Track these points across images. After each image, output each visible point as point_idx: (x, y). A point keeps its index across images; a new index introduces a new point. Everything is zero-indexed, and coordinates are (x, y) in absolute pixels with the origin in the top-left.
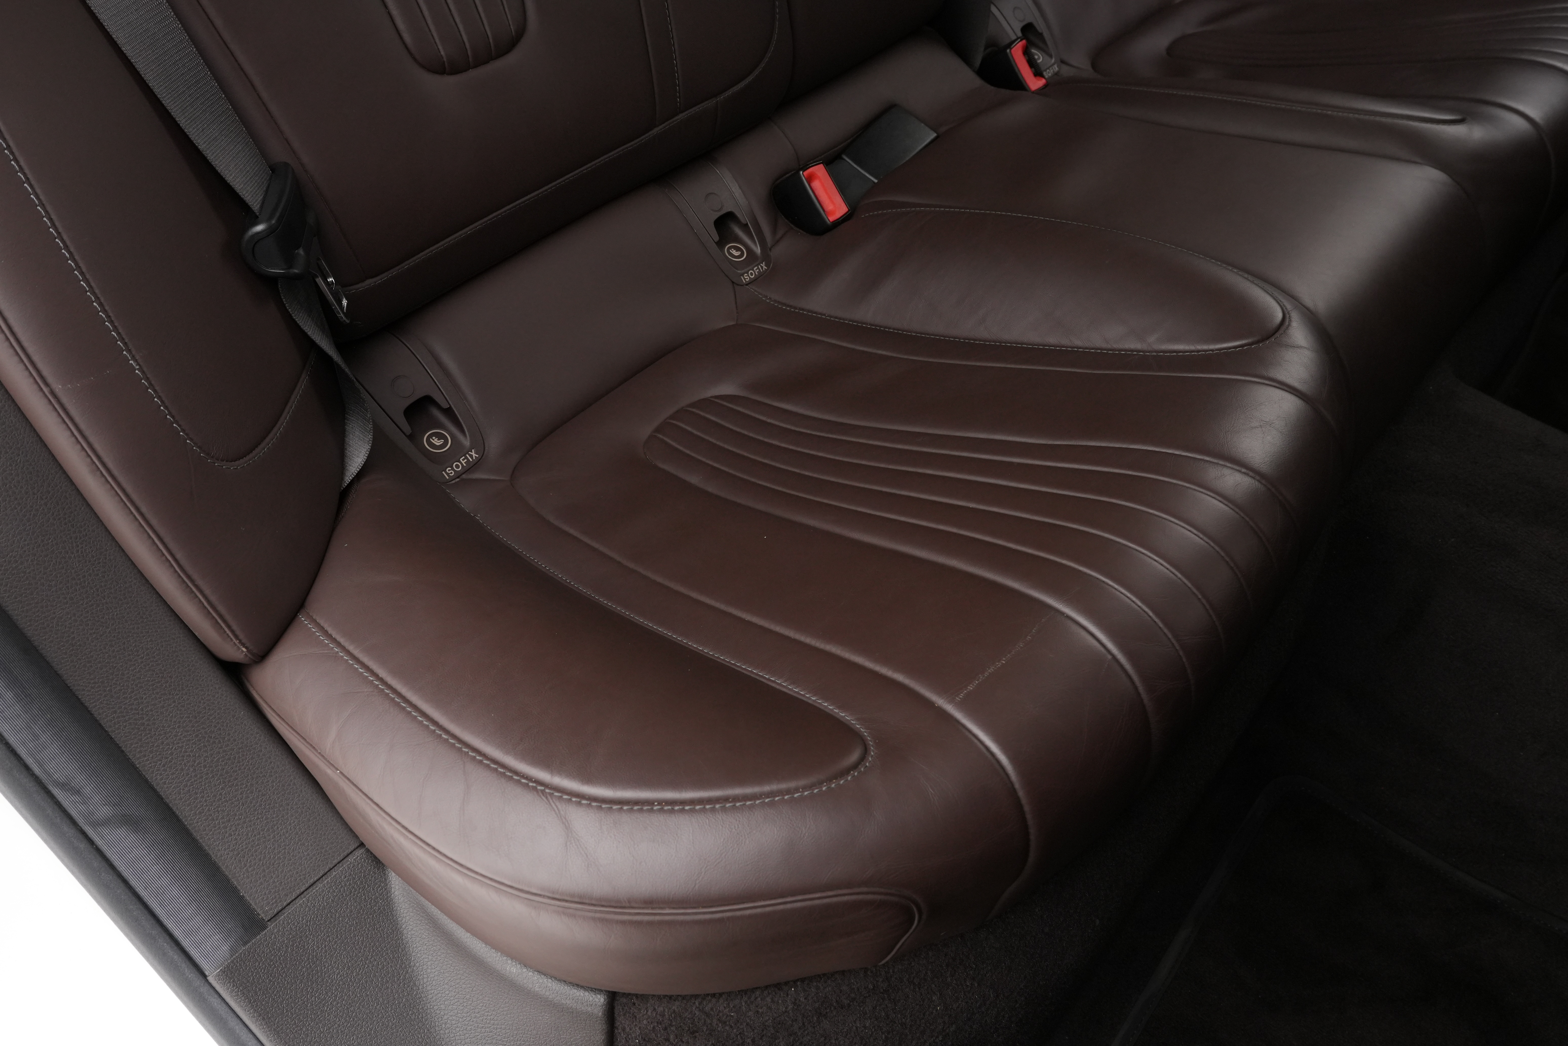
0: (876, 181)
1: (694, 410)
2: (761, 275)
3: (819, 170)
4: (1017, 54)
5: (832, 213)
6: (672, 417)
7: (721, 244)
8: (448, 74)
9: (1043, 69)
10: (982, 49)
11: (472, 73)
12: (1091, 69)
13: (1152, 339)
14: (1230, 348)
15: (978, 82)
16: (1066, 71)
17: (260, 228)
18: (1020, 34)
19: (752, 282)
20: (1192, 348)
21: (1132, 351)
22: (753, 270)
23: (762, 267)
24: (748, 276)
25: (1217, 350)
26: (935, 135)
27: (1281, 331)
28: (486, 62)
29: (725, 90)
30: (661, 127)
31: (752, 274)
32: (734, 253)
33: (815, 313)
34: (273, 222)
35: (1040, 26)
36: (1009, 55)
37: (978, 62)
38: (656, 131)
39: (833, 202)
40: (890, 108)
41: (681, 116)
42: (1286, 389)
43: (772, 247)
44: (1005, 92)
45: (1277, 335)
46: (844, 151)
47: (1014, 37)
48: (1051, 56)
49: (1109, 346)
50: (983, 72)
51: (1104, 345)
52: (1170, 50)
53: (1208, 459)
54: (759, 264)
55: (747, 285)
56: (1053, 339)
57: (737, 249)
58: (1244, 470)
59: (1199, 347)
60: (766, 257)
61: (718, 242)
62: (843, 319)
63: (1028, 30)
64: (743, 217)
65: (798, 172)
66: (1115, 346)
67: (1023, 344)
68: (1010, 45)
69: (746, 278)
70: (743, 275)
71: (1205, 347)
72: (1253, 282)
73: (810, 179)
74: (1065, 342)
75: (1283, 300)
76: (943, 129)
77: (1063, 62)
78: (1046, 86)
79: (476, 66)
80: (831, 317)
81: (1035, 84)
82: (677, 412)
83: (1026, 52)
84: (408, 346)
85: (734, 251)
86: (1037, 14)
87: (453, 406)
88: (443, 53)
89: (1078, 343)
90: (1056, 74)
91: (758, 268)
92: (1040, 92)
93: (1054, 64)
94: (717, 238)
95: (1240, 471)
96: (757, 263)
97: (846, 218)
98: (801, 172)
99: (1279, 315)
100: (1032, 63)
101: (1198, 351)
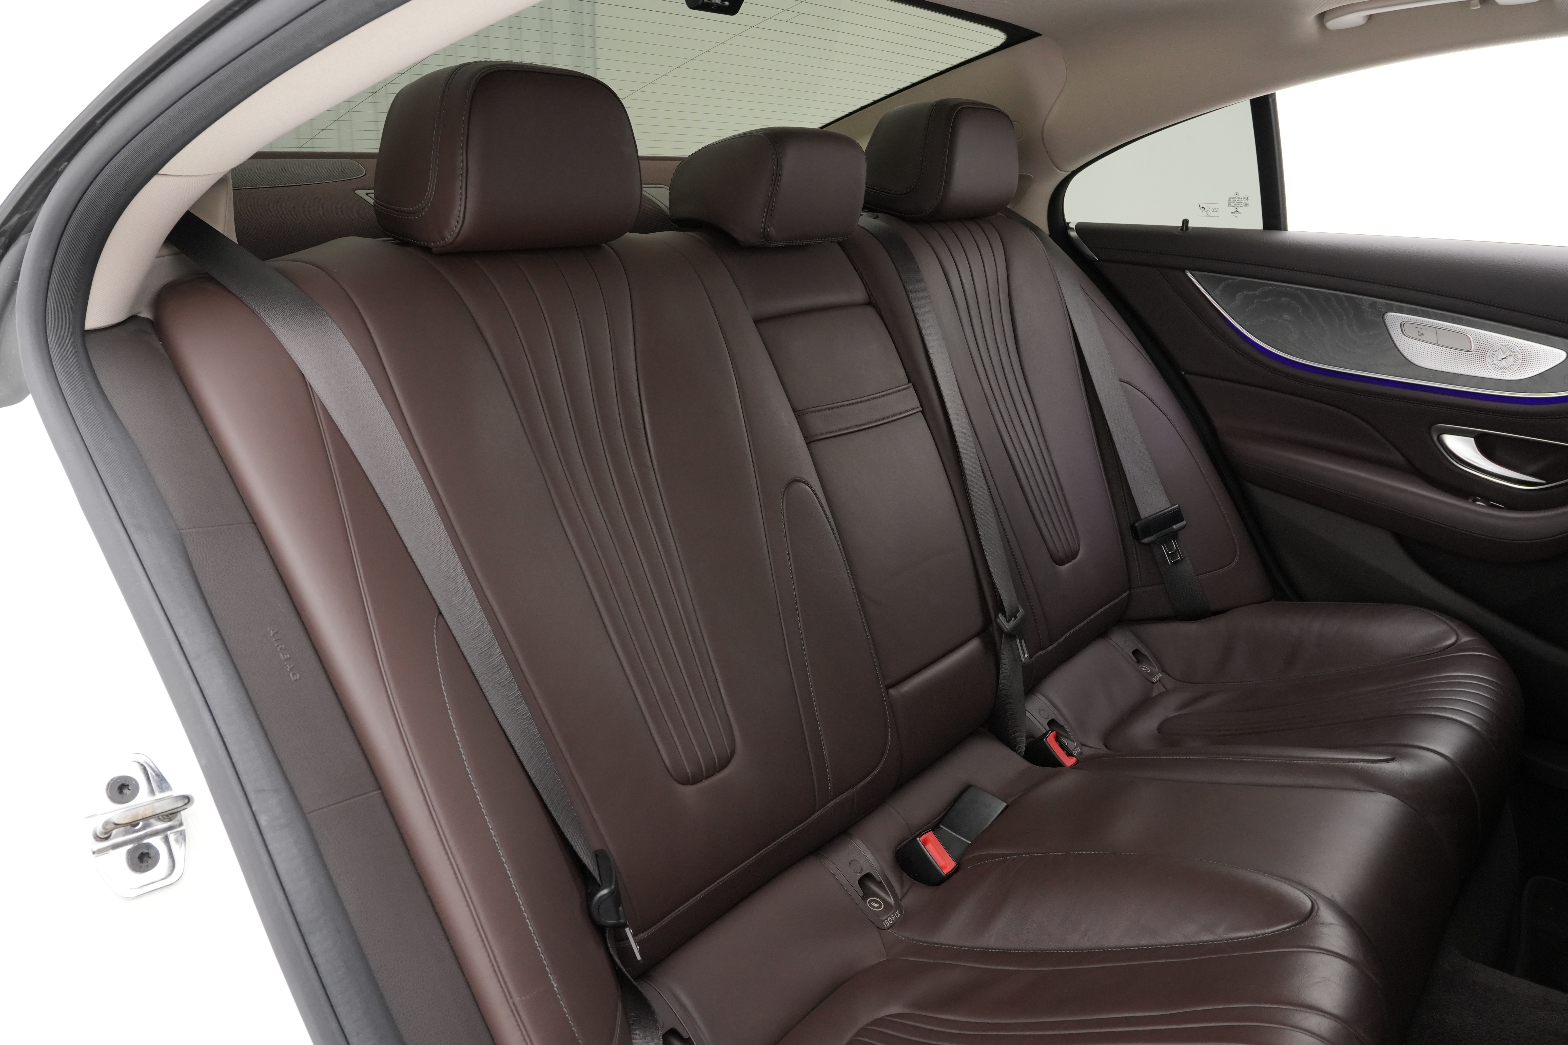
0: (970, 842)
1: (873, 1028)
2: (897, 920)
3: (930, 836)
4: (1051, 741)
5: (944, 867)
6: (857, 1035)
7: (864, 898)
8: (690, 785)
9: (1071, 750)
10: (1025, 740)
11: (706, 783)
12: (1104, 747)
13: (1220, 931)
14: (1281, 930)
15: (1026, 764)
16: (1087, 751)
17: (605, 892)
18: (1048, 729)
19: (891, 926)
20: (1252, 933)
21: (1208, 942)
22: (891, 917)
23: (897, 914)
24: (888, 922)
25: (1271, 932)
26: (1004, 805)
27: (1314, 914)
28: (713, 775)
29: (859, 782)
30: (819, 812)
31: (890, 920)
32: (874, 905)
33: (948, 945)
34: (613, 887)
35: (1061, 721)
36: (1046, 742)
37: (1023, 750)
38: (816, 815)
39: (944, 860)
40: (967, 788)
41: (831, 803)
42: (1332, 954)
43: (901, 898)
44: (1048, 770)
45: (1312, 917)
46: (940, 821)
47: (1045, 731)
48: (1074, 742)
49: (1189, 941)
50: (1028, 756)
51: (1185, 941)
52: (1160, 729)
53: (1292, 1008)
54: (894, 912)
55: (888, 929)
56: (1144, 941)
57: (876, 902)
58: (1320, 1013)
59: (1258, 932)
60: (898, 906)
61: (863, 896)
62: (972, 948)
63: (1052, 723)
64: (879, 877)
65: (915, 839)
66: (1194, 940)
67: (1121, 948)
68: (1044, 735)
69: (887, 924)
70: (884, 921)
71: (1262, 932)
72: (1281, 881)
73: (925, 843)
74: (1154, 942)
75: (1307, 892)
76: (1010, 800)
77: (1082, 745)
78: (1077, 763)
79: (706, 778)
80: (961, 947)
81: (1069, 762)
82: (859, 1031)
83: (1057, 739)
84: (656, 989)
85: (874, 903)
86: (1056, 712)
87: (691, 1037)
88: (688, 771)
89: (1164, 941)
90: (1080, 753)
91: (894, 915)
92: (1074, 766)
93: (1077, 747)
94: (862, 894)
95: (1318, 1014)
96: (893, 911)
97: (956, 870)
98: (918, 839)
99: (1309, 904)
100: (1063, 747)
101: (1257, 935)
